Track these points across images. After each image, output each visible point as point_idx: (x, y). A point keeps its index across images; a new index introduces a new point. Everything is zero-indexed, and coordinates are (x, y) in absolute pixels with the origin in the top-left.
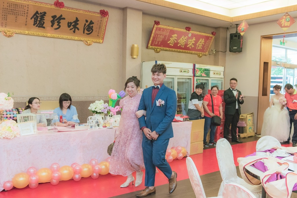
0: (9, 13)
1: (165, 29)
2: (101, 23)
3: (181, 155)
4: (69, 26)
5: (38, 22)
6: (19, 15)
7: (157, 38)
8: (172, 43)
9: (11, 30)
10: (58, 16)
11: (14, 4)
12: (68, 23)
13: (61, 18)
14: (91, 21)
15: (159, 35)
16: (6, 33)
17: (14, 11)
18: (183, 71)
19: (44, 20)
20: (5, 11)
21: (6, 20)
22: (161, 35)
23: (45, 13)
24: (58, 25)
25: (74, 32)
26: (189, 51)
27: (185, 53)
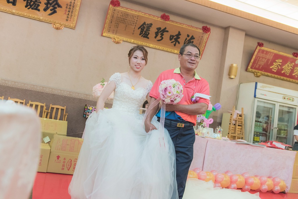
0: (121, 22)
1: (269, 52)
2: (201, 39)
4: (171, 39)
5: (144, 32)
6: (129, 24)
7: (258, 61)
8: (275, 68)
9: (120, 37)
10: (162, 29)
11: (126, 14)
12: (171, 36)
13: (165, 30)
14: (192, 36)
15: (261, 58)
16: (115, 40)
17: (125, 20)
18: (287, 99)
19: (149, 31)
20: (118, 19)
21: (118, 28)
22: (263, 58)
23: (151, 24)
24: (161, 37)
25: (175, 45)
26: (294, 80)
27: (289, 81)
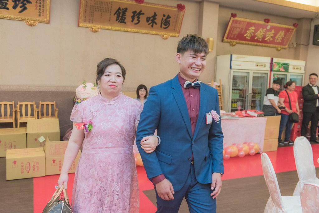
0: (95, 10)
1: (243, 21)
2: (177, 17)
3: (253, 151)
4: (148, 21)
5: (120, 18)
6: (103, 11)
7: (233, 31)
8: (249, 36)
9: (97, 26)
10: (138, 12)
11: (99, 2)
12: (147, 18)
13: (140, 13)
14: (168, 16)
15: (235, 28)
16: (93, 29)
17: (100, 8)
18: (260, 66)
19: (125, 15)
20: (92, 8)
21: (93, 16)
22: (237, 28)
23: (126, 9)
24: (137, 20)
25: (152, 26)
26: (266, 45)
27: (262, 46)
